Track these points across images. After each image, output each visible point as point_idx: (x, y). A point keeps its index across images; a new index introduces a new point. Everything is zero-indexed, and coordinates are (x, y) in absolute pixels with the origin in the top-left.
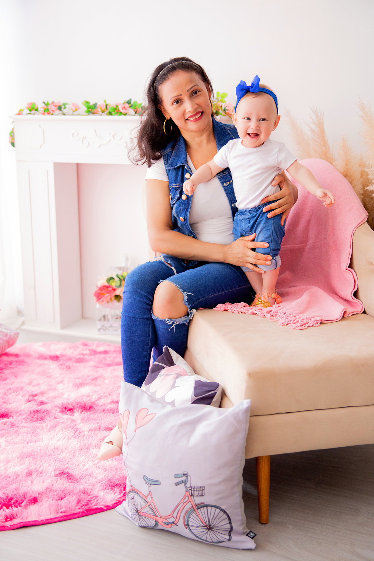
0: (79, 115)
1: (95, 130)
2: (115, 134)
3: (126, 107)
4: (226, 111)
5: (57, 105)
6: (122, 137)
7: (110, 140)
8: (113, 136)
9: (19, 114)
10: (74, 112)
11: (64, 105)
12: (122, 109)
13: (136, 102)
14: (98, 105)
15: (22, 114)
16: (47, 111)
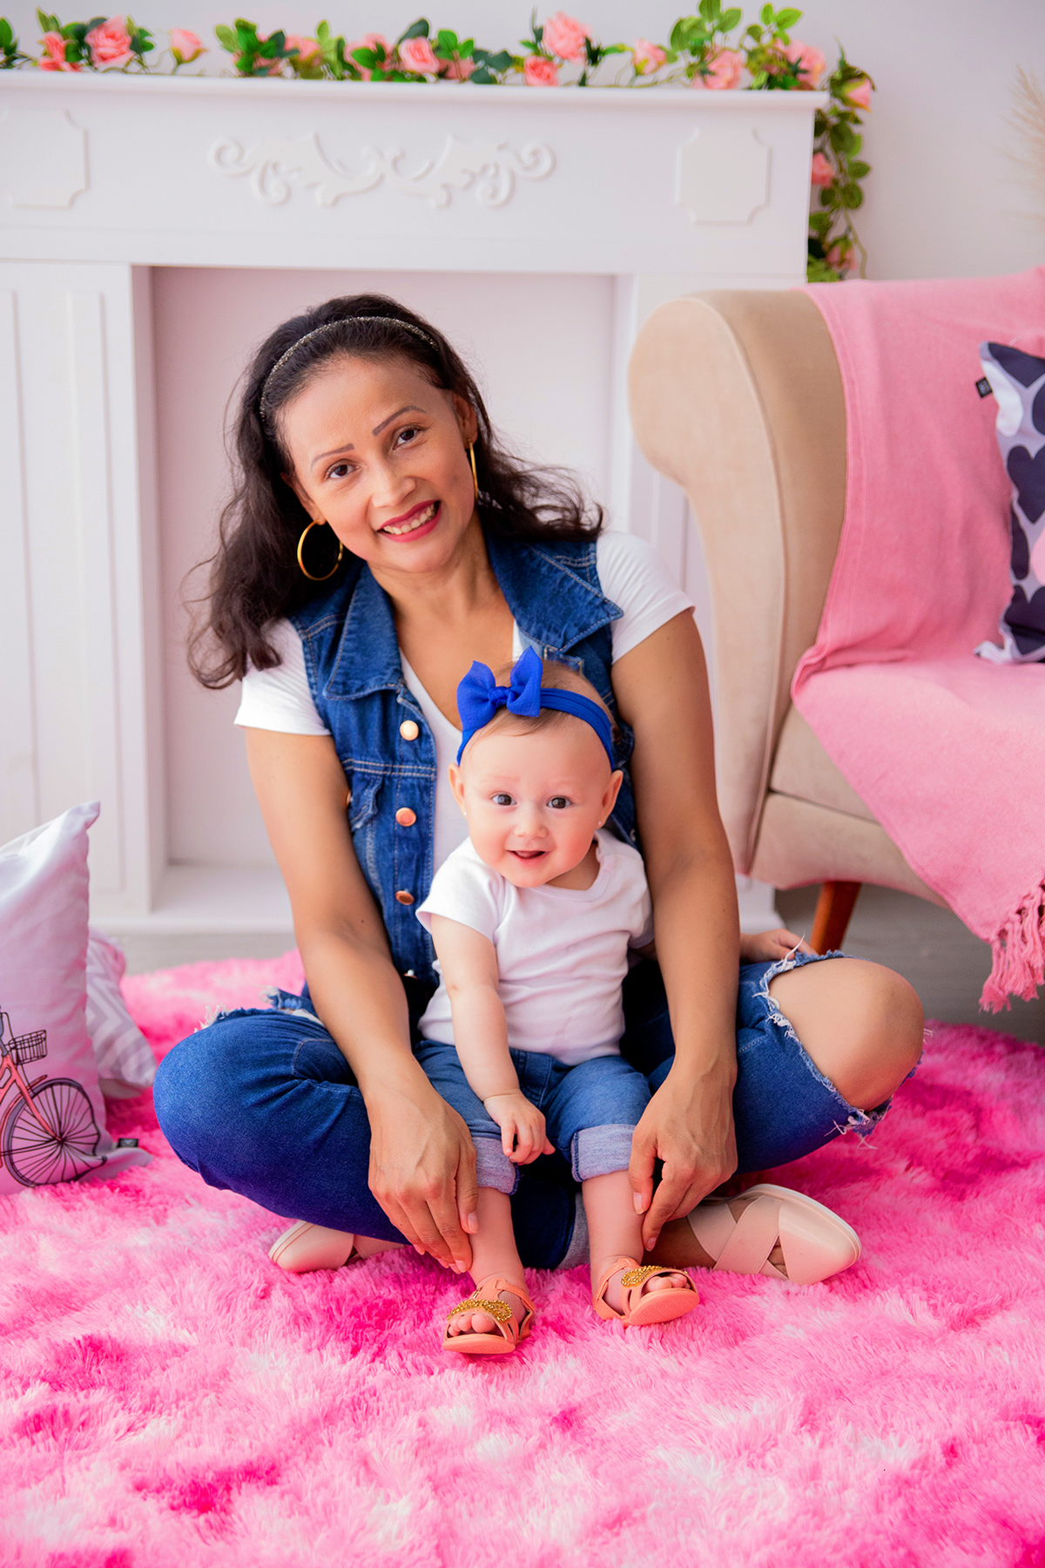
1: (317, 138)
2: (402, 154)
5: (129, 28)
6: (432, 165)
7: (381, 177)
8: (395, 162)
10: (180, 61)
14: (287, 42)
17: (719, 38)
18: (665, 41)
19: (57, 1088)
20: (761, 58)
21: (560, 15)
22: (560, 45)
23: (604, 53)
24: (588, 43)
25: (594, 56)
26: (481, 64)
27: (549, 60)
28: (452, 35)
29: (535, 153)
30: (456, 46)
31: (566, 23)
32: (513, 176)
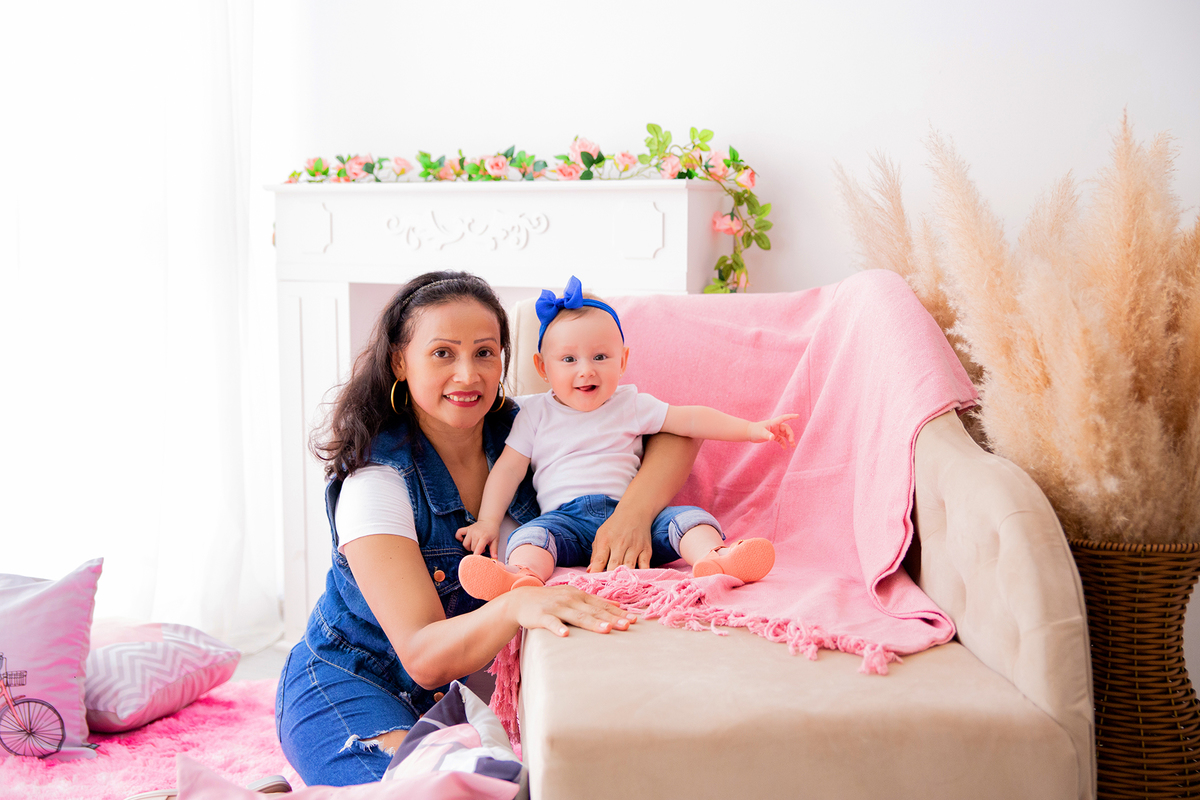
0: (408, 181)
1: (433, 213)
2: (473, 221)
3: (500, 164)
4: (710, 170)
5: (364, 161)
6: (487, 227)
7: (463, 234)
8: (469, 225)
9: (290, 182)
10: (398, 175)
11: (381, 161)
12: (492, 167)
13: (523, 153)
14: (447, 162)
15: (297, 181)
16: (344, 176)
19: (32, 704)
29: (538, 219)
30: (525, 160)
32: (527, 232)
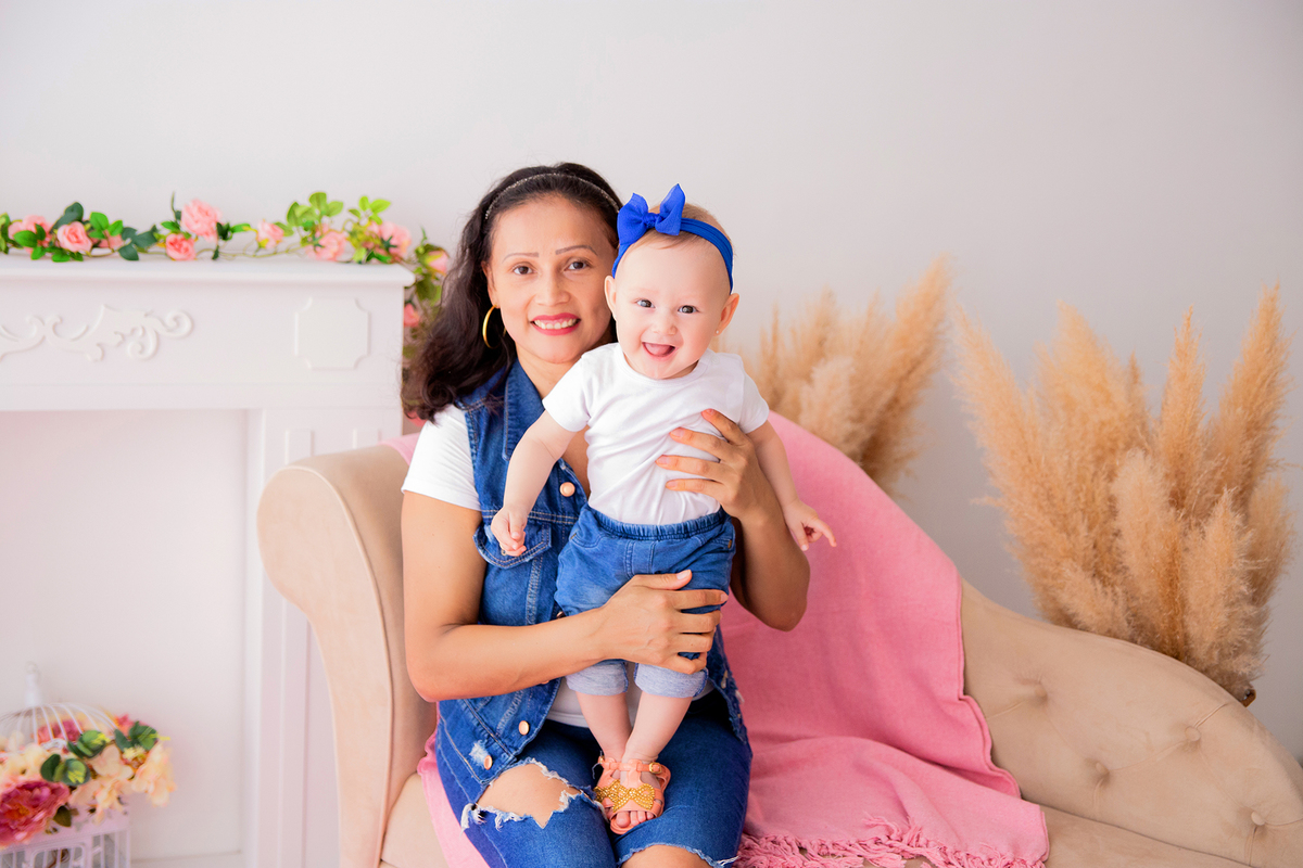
2: (60, 321)
6: (88, 328)
7: (44, 338)
8: (55, 327)
12: (67, 238)
13: (98, 212)
17: (326, 220)
18: (283, 219)
20: (360, 237)
21: (195, 202)
22: (196, 227)
23: (233, 231)
24: (219, 225)
25: (224, 232)
26: (128, 241)
27: (187, 237)
28: (104, 217)
29: (176, 319)
30: (107, 227)
31: (200, 209)
32: (158, 336)
